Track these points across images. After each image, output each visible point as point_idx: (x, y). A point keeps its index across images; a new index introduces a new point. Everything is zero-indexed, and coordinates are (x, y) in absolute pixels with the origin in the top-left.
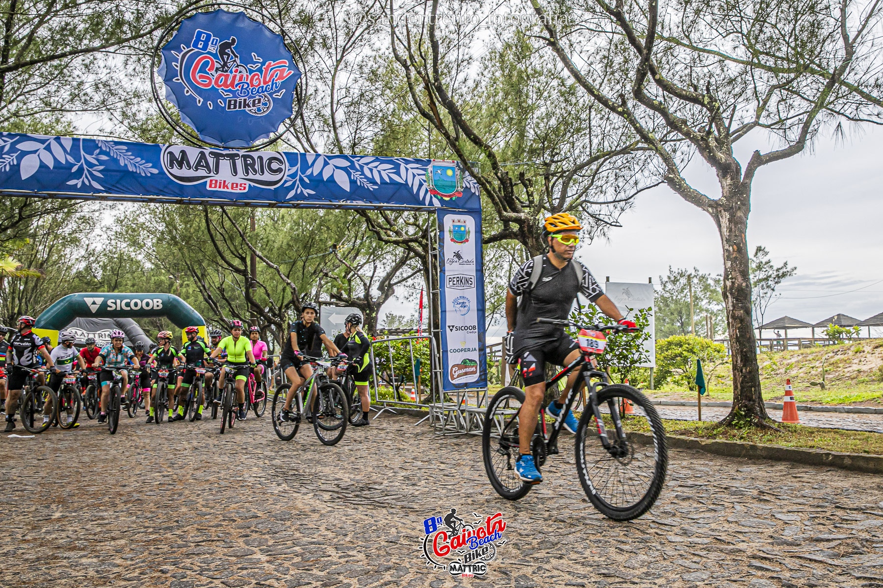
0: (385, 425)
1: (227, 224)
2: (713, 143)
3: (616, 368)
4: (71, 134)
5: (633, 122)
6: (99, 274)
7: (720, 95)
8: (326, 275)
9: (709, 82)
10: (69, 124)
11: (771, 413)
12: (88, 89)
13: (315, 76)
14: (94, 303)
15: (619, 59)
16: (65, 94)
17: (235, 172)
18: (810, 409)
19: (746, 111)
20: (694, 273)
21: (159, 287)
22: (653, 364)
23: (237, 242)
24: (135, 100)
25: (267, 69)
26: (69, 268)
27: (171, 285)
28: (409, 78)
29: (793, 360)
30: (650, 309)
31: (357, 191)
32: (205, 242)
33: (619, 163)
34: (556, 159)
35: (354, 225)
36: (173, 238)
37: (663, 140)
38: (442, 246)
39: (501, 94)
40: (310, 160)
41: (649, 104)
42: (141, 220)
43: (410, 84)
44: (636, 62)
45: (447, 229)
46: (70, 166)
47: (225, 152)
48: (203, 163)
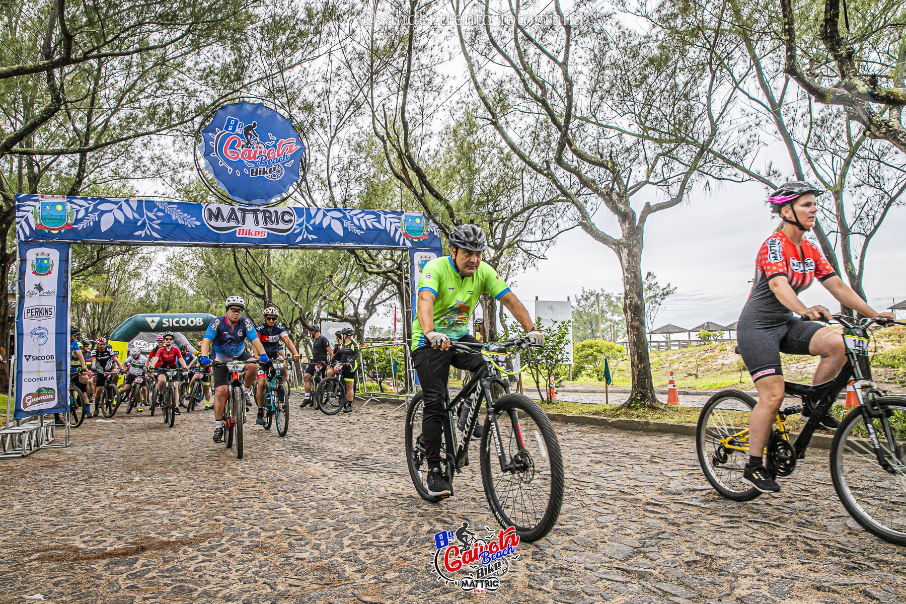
0: (372, 411)
1: (250, 261)
2: (615, 197)
3: (544, 365)
4: (134, 196)
5: (555, 181)
6: (155, 300)
7: (620, 159)
8: (325, 298)
9: (611, 152)
10: (132, 188)
11: (659, 397)
12: (146, 161)
13: (315, 149)
14: (153, 321)
15: (543, 134)
16: (130, 165)
17: (257, 223)
18: (687, 394)
19: (639, 173)
20: (601, 293)
21: (199, 309)
22: (571, 362)
23: (258, 273)
24: (180, 169)
25: (280, 145)
26: (133, 295)
27: (209, 307)
28: (386, 150)
29: (675, 357)
30: (569, 321)
31: (348, 235)
32: (233, 274)
33: (545, 211)
34: (497, 209)
35: (345, 260)
36: (210, 272)
37: (578, 194)
38: (412, 276)
39: (454, 160)
40: (313, 212)
41: (567, 168)
42: (186, 258)
43: (387, 154)
44: (557, 136)
45: (416, 263)
46: (136, 221)
47: (249, 208)
48: (234, 216)
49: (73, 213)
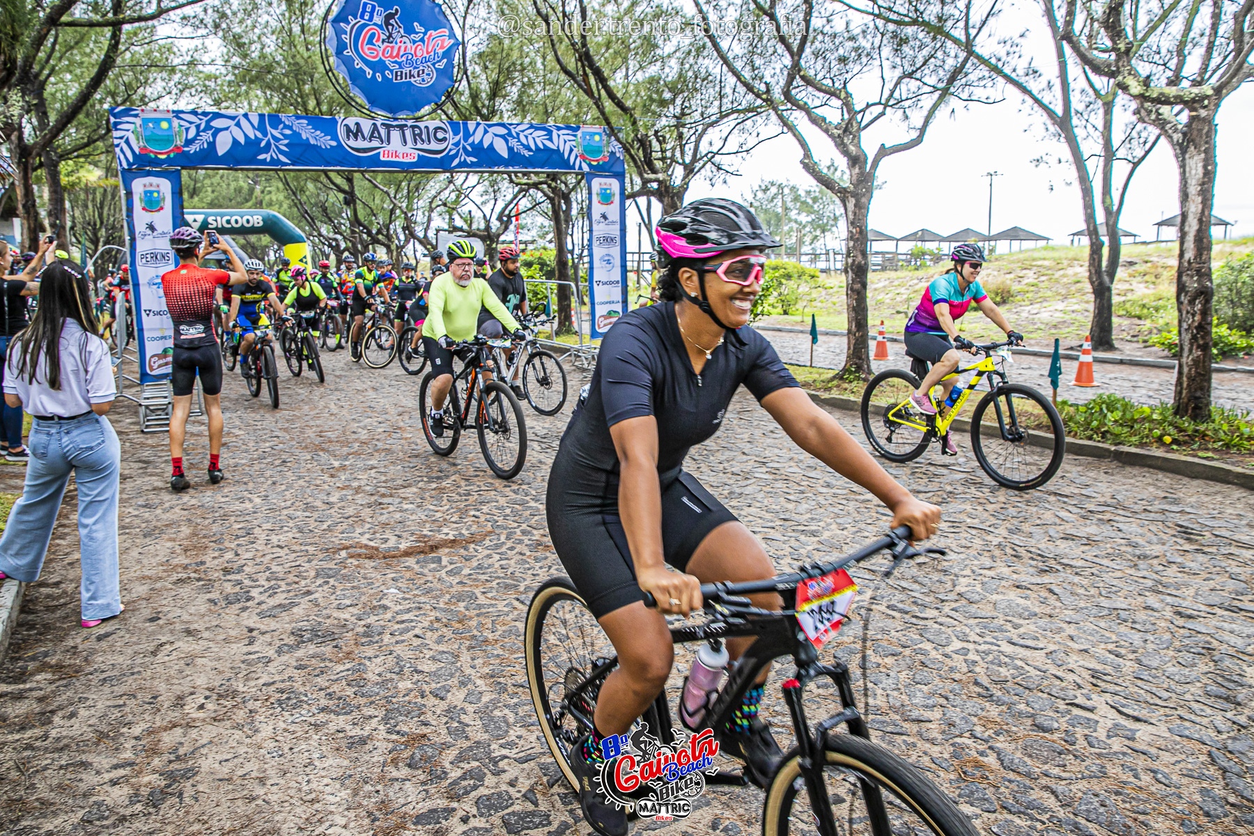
17: (405, 142)
25: (429, 39)
31: (514, 158)
40: (471, 128)
45: (595, 192)
46: (258, 141)
47: (395, 123)
48: (376, 134)
49: (182, 132)
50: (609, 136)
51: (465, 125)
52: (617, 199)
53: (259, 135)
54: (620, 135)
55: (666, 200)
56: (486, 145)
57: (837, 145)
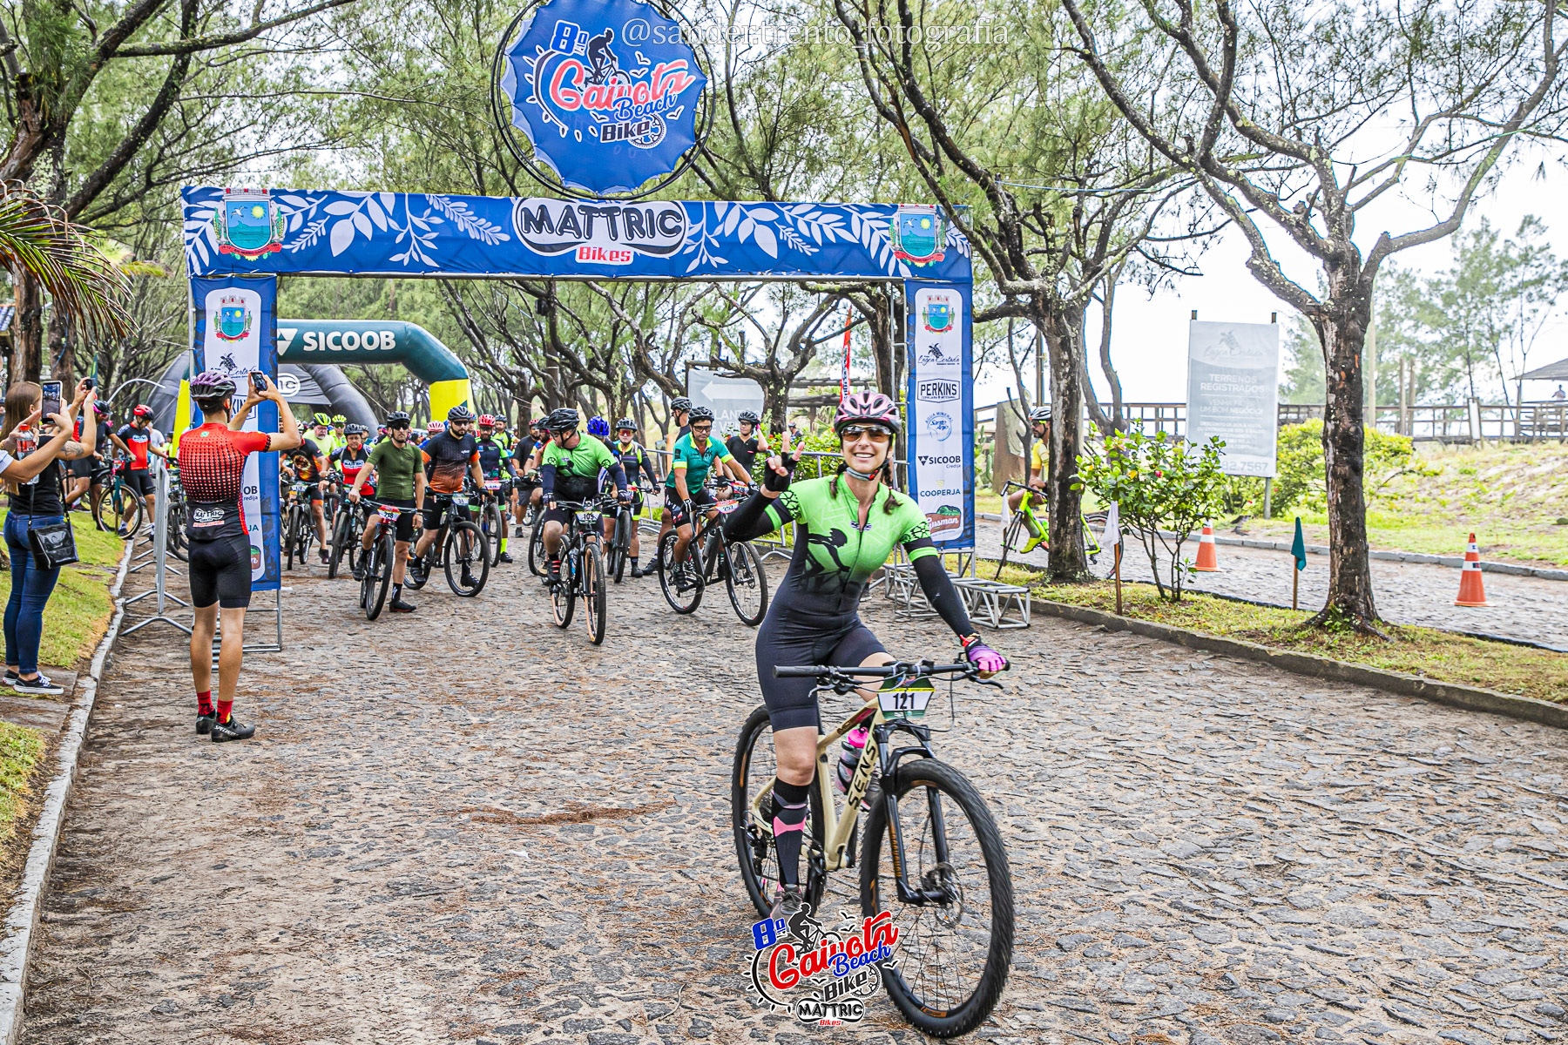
17: (614, 234)
25: (657, 76)
31: (787, 256)
38: (912, 337)
45: (919, 310)
46: (392, 234)
47: (599, 206)
48: (570, 223)
49: (280, 221)
50: (946, 221)
51: (711, 206)
52: (957, 323)
53: (394, 225)
54: (964, 219)
55: (1046, 323)
56: (742, 238)
57: (1297, 238)
